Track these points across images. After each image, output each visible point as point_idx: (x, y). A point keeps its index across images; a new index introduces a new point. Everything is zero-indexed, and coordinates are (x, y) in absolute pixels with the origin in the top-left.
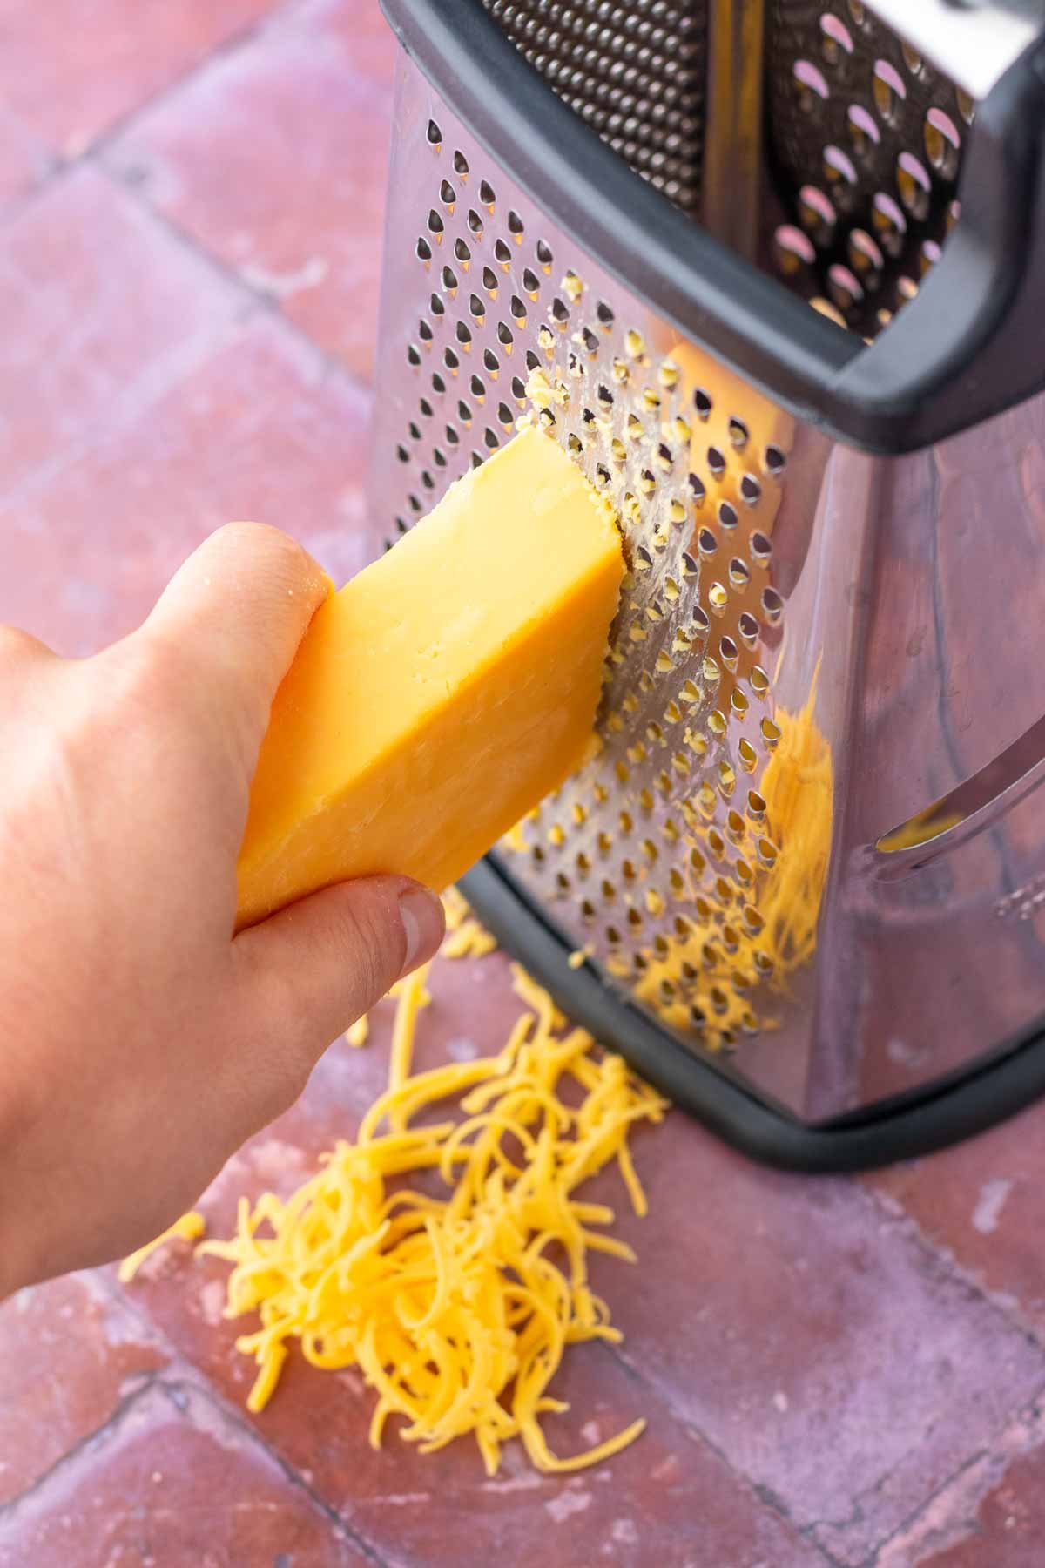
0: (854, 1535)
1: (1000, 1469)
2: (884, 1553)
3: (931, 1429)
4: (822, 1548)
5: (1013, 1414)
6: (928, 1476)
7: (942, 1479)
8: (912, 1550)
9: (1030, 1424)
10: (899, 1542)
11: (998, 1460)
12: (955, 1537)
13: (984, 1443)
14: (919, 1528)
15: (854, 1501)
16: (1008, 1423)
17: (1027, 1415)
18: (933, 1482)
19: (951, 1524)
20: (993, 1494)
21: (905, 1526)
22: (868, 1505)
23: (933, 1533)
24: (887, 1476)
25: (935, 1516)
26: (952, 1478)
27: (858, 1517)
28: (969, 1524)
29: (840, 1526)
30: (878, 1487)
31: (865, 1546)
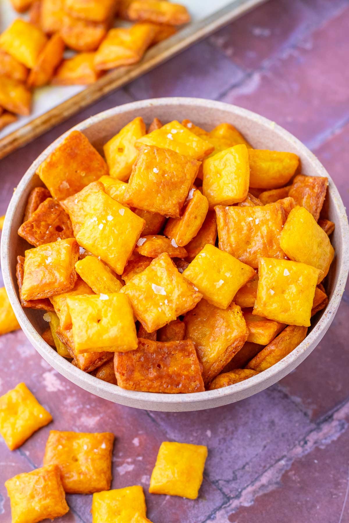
0: (233, 485)
1: (290, 463)
2: (244, 493)
3: (265, 447)
4: (221, 490)
5: (297, 442)
6: (263, 465)
7: (268, 466)
8: (254, 492)
9: (303, 447)
10: (250, 489)
11: (290, 459)
12: (271, 488)
13: (285, 453)
14: (258, 484)
15: (234, 473)
16: (295, 446)
17: (302, 443)
18: (265, 467)
19: (270, 483)
20: (287, 472)
21: (252, 483)
22: (239, 474)
23: (263, 486)
24: (247, 464)
25: (264, 480)
26: (272, 466)
27: (235, 479)
28: (277, 483)
29: (228, 482)
30: (244, 467)
31: (237, 490)
